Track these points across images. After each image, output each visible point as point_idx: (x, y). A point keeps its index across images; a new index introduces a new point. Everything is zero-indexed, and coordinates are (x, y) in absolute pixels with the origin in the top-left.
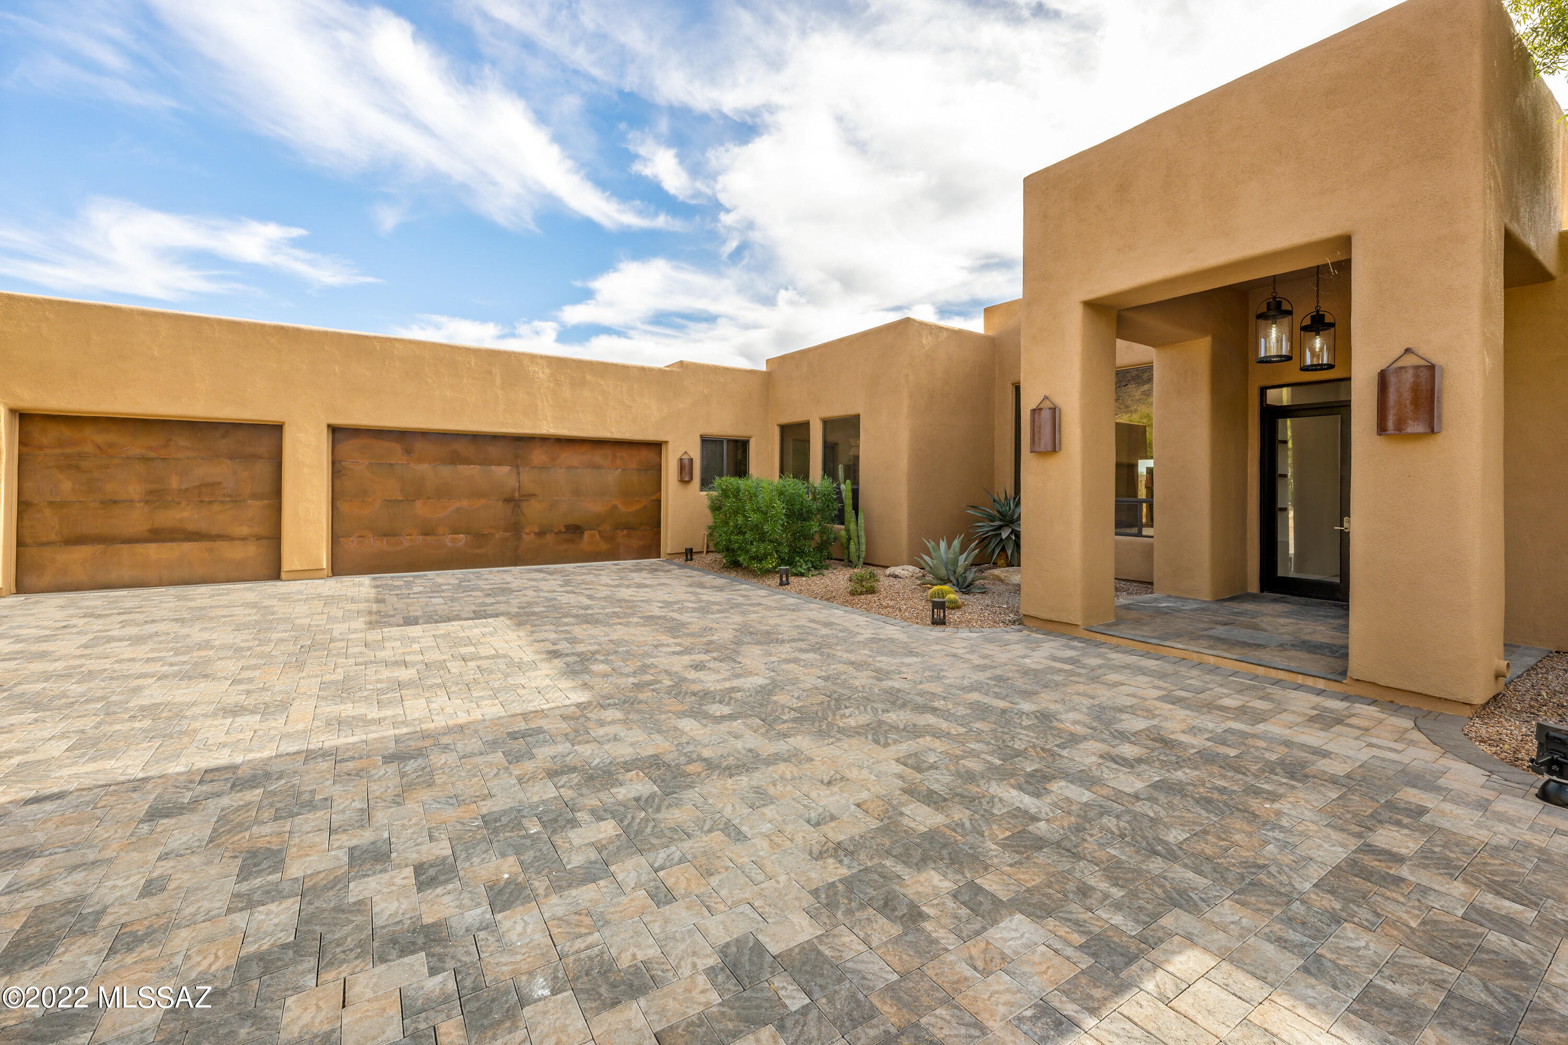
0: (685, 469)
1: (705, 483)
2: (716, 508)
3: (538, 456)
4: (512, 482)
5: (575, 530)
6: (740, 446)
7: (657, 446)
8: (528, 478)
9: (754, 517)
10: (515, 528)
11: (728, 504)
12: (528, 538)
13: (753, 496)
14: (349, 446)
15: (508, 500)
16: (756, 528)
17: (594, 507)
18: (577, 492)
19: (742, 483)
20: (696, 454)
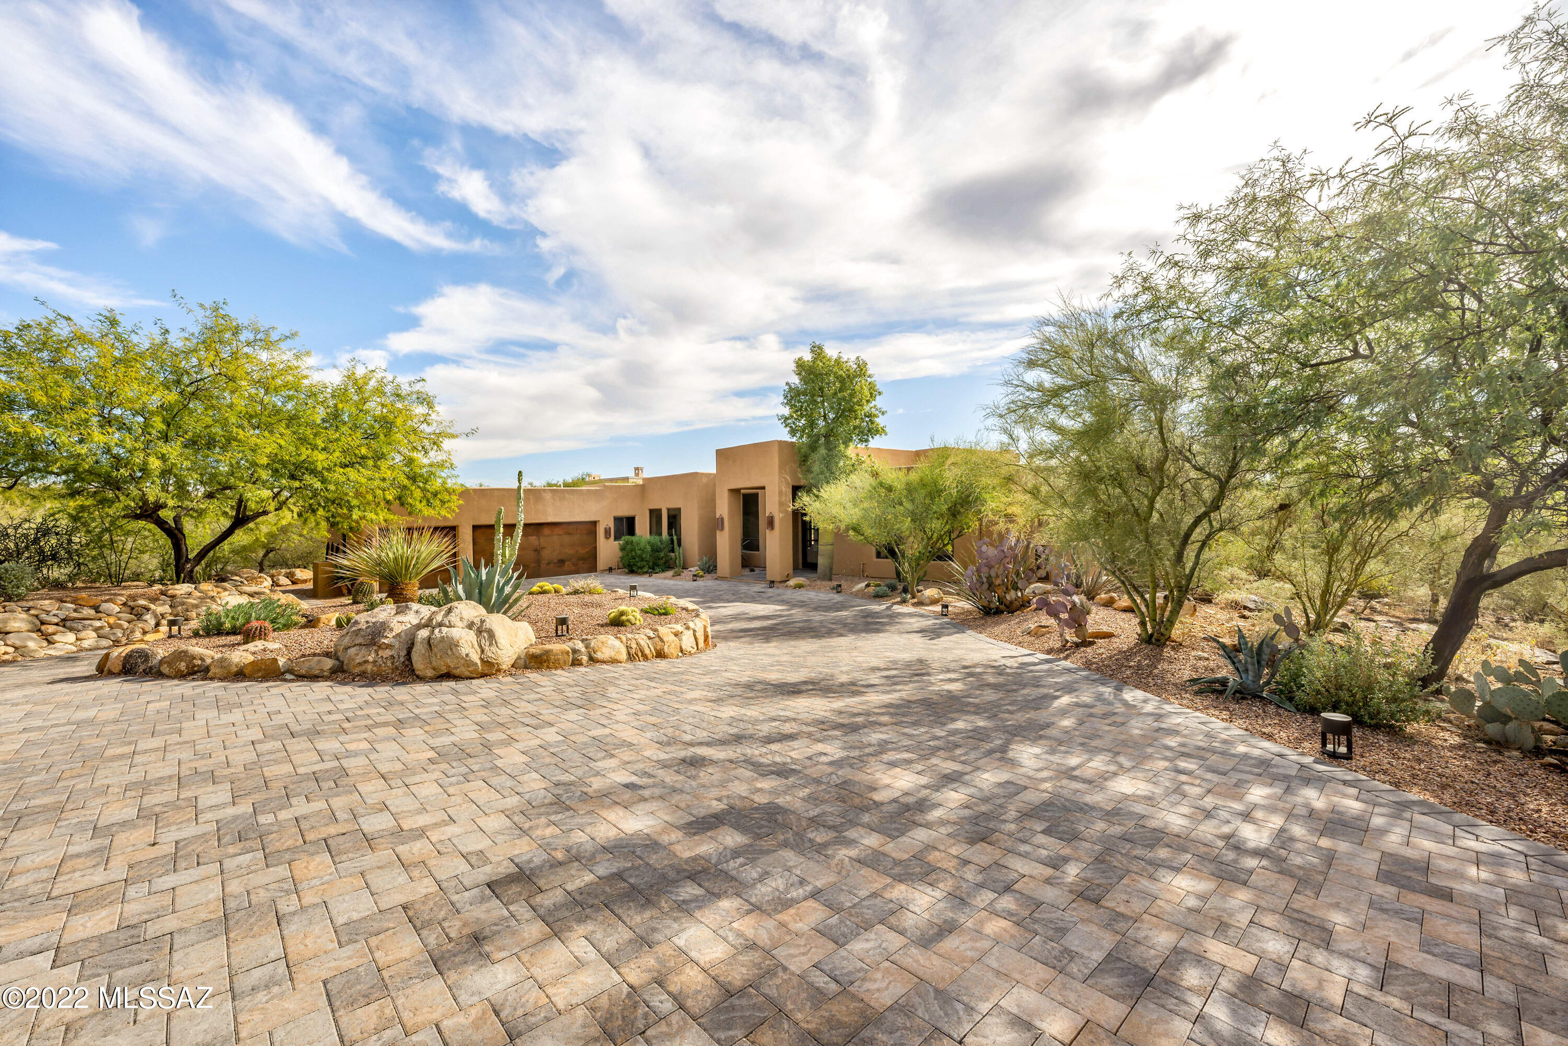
0: (607, 532)
1: (616, 539)
2: (623, 549)
3: (546, 531)
4: (536, 543)
5: (562, 562)
6: (631, 521)
7: (594, 523)
8: (543, 542)
9: (639, 552)
10: (538, 562)
11: (629, 547)
12: (543, 566)
13: (638, 544)
14: (479, 532)
15: (536, 550)
16: (640, 556)
17: (568, 551)
18: (562, 545)
19: (634, 539)
20: (612, 525)
